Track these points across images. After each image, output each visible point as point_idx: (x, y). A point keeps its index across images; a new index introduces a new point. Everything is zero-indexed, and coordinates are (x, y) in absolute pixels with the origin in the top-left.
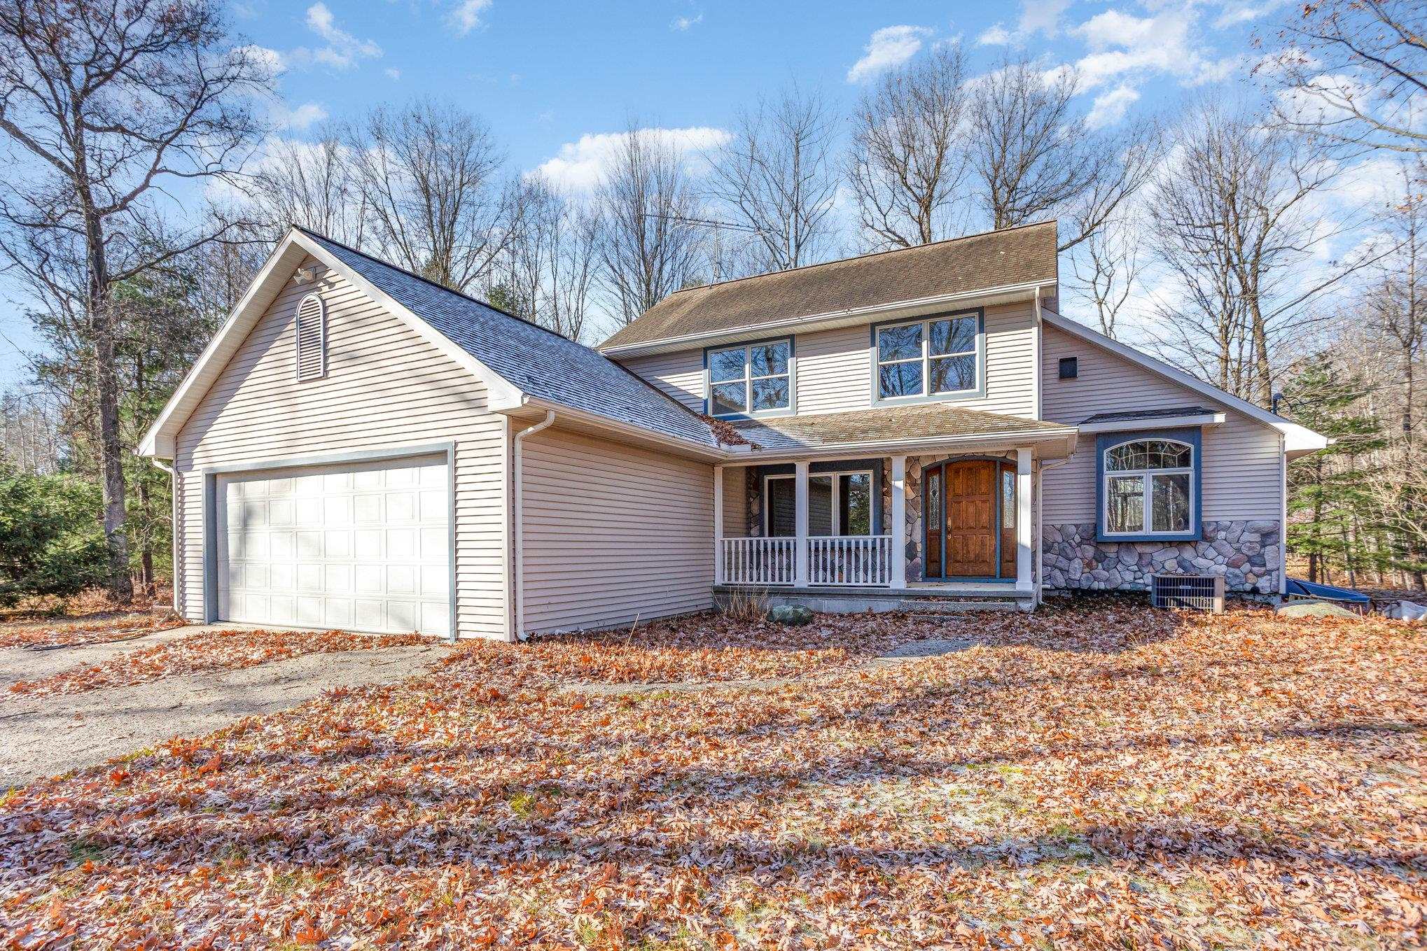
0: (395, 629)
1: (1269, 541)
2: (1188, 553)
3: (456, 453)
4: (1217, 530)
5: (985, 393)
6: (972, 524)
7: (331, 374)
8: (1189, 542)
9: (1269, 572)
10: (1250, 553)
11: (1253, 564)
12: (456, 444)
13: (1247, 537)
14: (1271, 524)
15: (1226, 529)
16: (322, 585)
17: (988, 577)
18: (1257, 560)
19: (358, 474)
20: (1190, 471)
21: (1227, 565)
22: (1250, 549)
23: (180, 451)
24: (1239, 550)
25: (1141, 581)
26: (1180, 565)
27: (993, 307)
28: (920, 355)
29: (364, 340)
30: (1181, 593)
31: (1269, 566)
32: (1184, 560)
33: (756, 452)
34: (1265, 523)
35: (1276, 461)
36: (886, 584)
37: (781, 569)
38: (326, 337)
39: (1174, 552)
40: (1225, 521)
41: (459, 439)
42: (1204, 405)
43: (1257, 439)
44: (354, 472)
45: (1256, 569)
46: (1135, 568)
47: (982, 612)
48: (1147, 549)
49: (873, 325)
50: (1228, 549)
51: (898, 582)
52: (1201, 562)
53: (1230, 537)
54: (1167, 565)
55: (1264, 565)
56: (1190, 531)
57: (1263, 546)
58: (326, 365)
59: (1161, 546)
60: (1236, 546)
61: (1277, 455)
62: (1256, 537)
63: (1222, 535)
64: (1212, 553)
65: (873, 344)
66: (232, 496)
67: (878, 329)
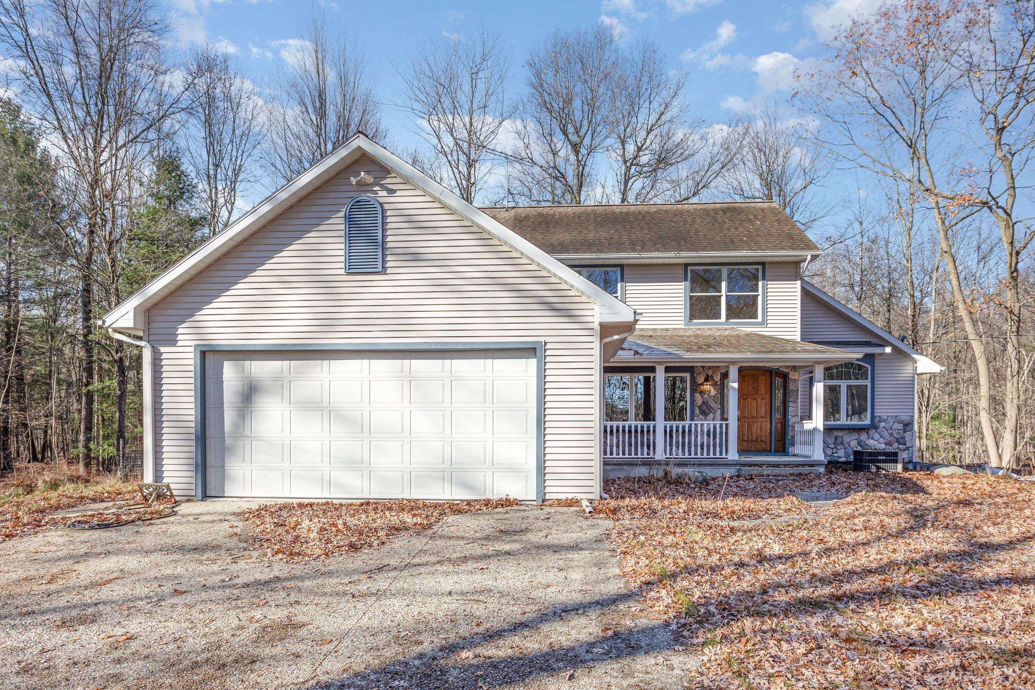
0: (458, 494)
1: (908, 429)
2: (864, 437)
3: (545, 350)
4: (880, 421)
5: (764, 323)
6: (755, 415)
7: (389, 271)
8: (864, 429)
9: (907, 449)
10: (898, 437)
11: (899, 444)
12: (546, 343)
13: (896, 426)
14: (909, 418)
15: (885, 421)
16: (366, 458)
17: (768, 452)
18: (901, 440)
19: (413, 361)
20: (867, 383)
21: (886, 444)
22: (898, 433)
23: (153, 325)
24: (891, 435)
25: (836, 455)
26: (859, 444)
27: (771, 263)
28: (720, 292)
29: (434, 246)
30: (880, 461)
31: (908, 445)
32: (861, 441)
33: (637, 356)
34: (905, 418)
35: (911, 379)
36: (724, 456)
37: (611, 446)
38: (384, 236)
39: (855, 436)
40: (884, 416)
41: (547, 339)
42: (873, 340)
43: (900, 364)
44: (411, 359)
45: (901, 446)
46: (833, 446)
47: (800, 474)
48: (840, 434)
49: (686, 265)
50: (886, 434)
51: (733, 455)
52: (871, 442)
53: (887, 426)
54: (851, 444)
55: (905, 444)
56: (867, 422)
57: (905, 432)
58: (384, 262)
59: (848, 432)
60: (890, 431)
61: (912, 375)
62: (901, 426)
63: (883, 424)
64: (877, 436)
65: (686, 280)
66: (230, 372)
67: (689, 268)
